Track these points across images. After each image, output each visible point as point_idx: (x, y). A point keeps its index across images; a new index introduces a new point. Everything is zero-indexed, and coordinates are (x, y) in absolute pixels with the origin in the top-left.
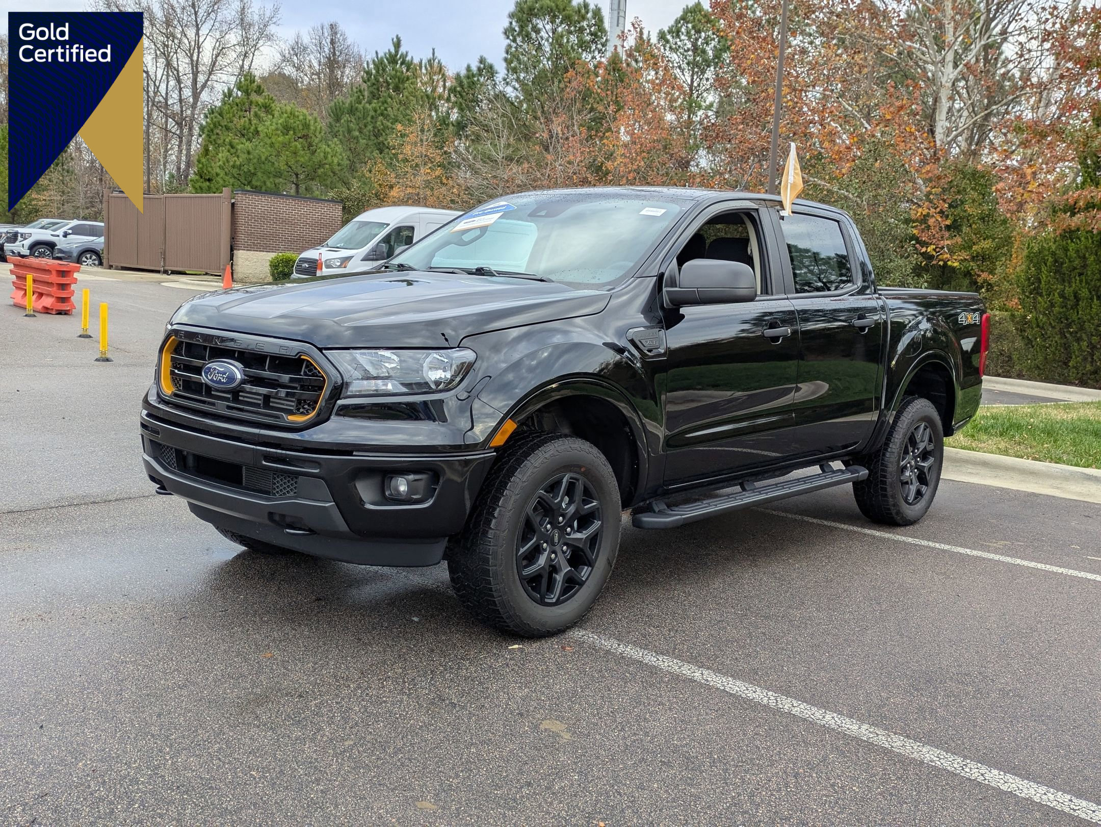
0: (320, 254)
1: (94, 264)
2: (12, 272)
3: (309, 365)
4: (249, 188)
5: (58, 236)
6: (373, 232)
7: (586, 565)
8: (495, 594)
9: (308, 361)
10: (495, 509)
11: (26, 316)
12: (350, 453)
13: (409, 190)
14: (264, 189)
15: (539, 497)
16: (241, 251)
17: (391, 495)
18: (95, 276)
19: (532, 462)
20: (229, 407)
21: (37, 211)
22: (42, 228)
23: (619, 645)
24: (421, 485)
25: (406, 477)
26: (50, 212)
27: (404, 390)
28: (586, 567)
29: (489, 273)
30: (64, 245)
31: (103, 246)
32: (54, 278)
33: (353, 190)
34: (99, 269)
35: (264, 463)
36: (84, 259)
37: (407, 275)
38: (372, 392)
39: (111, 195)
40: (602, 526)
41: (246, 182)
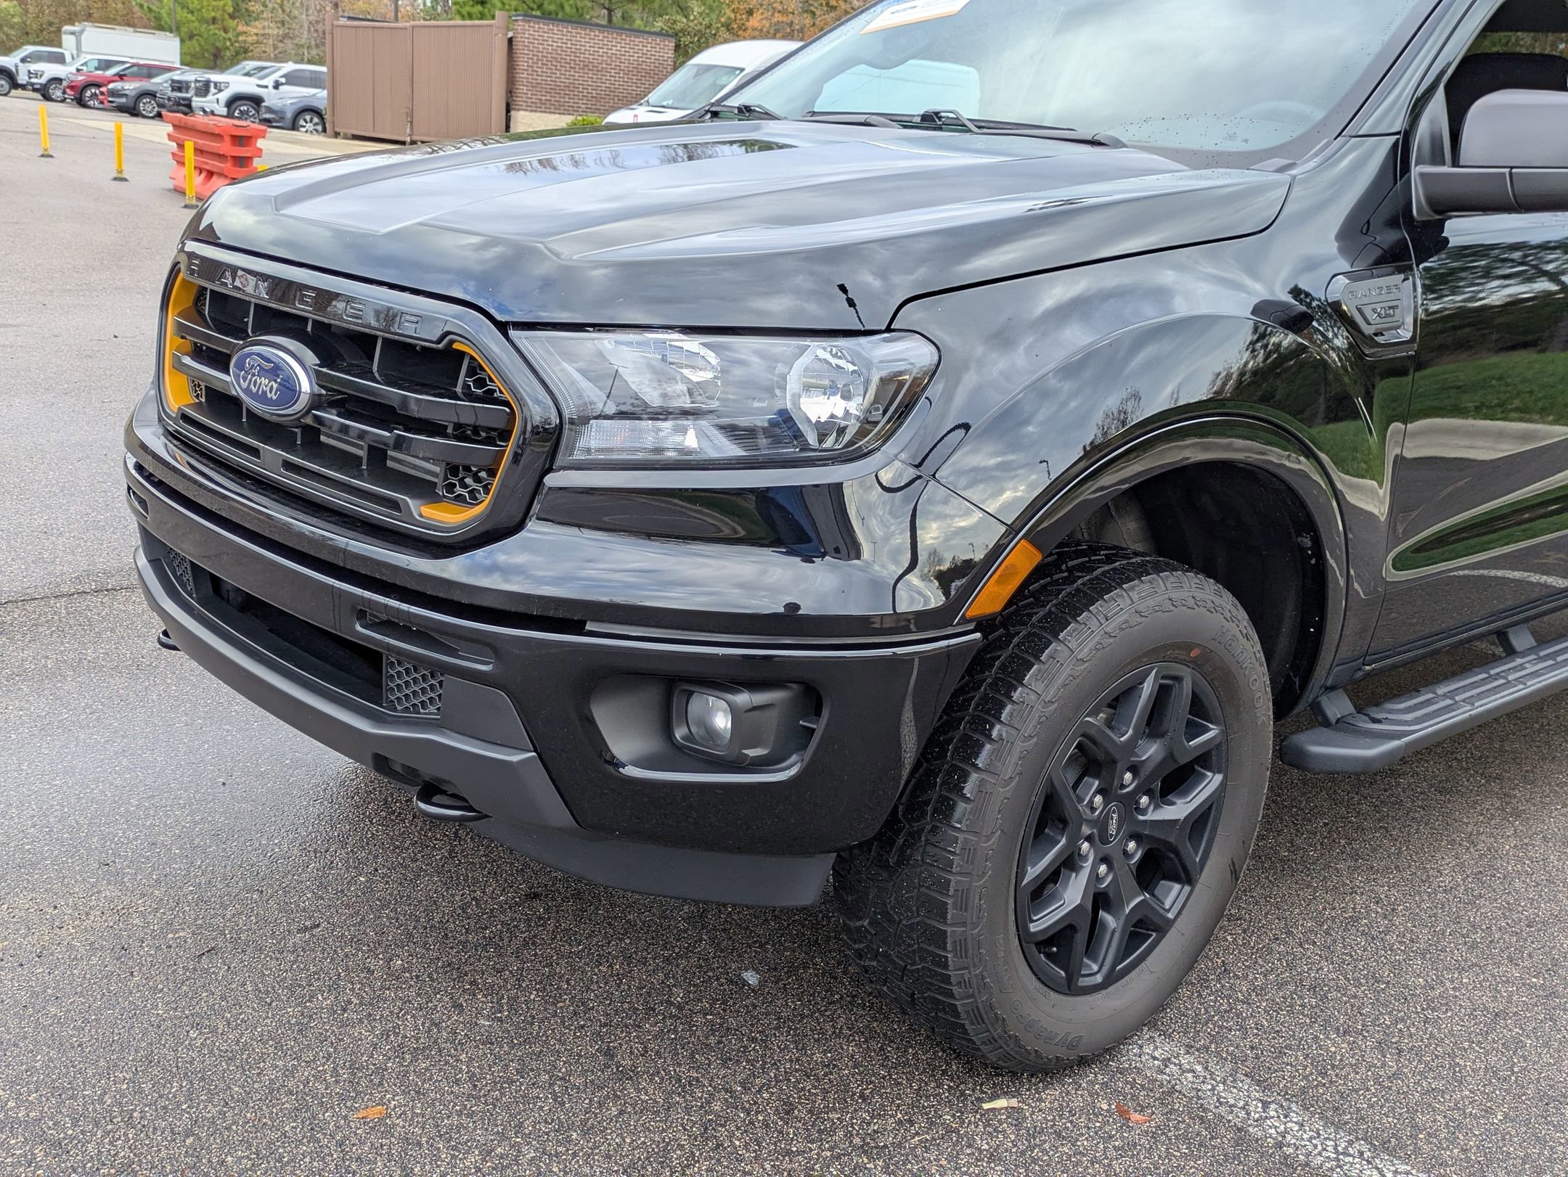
0: (636, 116)
1: (317, 131)
2: (170, 137)
3: (475, 369)
4: (538, 13)
5: (266, 87)
6: (720, 82)
7: (1177, 879)
8: (956, 990)
9: (472, 358)
10: (964, 777)
11: (186, 206)
12: (578, 628)
13: (778, 18)
14: (560, 16)
15: (1083, 735)
16: (521, 113)
17: (690, 737)
18: (311, 147)
19: (1073, 645)
20: (288, 465)
21: (246, 51)
22: (248, 74)
23: (1266, 1105)
24: (772, 718)
25: (730, 697)
26: (265, 52)
27: (733, 450)
28: (1177, 887)
29: (958, 125)
30: (275, 101)
31: (326, 102)
32: (226, 147)
33: (692, 18)
34: (321, 138)
35: (358, 628)
36: (302, 122)
37: (757, 128)
38: (640, 456)
39: (336, 23)
40: (1223, 785)
41: (535, 7)
